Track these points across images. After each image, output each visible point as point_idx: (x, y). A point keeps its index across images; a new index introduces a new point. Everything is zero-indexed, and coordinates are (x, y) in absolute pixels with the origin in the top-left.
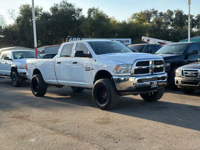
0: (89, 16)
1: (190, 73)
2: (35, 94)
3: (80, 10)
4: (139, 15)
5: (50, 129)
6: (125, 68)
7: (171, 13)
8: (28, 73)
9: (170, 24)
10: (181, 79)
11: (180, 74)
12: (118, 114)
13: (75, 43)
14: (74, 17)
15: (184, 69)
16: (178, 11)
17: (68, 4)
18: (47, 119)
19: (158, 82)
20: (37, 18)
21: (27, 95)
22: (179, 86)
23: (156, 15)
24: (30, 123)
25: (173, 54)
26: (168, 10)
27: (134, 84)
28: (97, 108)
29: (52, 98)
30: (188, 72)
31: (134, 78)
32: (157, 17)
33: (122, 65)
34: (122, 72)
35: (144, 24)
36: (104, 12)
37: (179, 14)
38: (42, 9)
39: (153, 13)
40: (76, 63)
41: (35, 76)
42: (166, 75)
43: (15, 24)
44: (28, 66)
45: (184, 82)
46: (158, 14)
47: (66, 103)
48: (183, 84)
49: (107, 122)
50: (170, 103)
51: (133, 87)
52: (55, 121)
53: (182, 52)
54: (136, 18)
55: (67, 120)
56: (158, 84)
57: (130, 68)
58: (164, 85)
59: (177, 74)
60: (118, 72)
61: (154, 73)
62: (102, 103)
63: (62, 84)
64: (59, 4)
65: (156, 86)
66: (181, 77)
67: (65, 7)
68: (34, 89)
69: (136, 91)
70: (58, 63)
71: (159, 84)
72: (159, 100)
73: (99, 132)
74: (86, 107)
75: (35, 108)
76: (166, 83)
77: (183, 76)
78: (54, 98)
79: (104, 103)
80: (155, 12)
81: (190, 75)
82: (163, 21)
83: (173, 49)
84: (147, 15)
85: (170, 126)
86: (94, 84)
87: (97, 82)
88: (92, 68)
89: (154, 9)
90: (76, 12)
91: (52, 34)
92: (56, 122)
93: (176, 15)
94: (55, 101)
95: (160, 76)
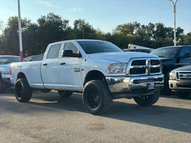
0: (76, 27)
1: (186, 76)
2: (19, 100)
3: (67, 22)
4: (123, 27)
5: (33, 137)
6: (120, 67)
7: (152, 26)
8: (13, 78)
9: (152, 36)
10: (176, 82)
11: (175, 76)
12: (112, 119)
13: (63, 43)
14: (61, 28)
15: (179, 72)
16: (159, 24)
17: (55, 16)
18: (30, 125)
19: (155, 83)
20: (25, 29)
21: (10, 101)
22: (173, 89)
23: (139, 28)
24: (10, 131)
25: (164, 57)
26: (150, 23)
27: (129, 85)
28: (88, 113)
29: (38, 103)
30: (184, 74)
31: (130, 78)
32: (139, 30)
33: (116, 64)
34: (115, 72)
35: (128, 35)
36: (90, 24)
37: (160, 26)
38: (29, 21)
39: (136, 26)
40: (64, 64)
41: (19, 80)
42: (162, 76)
43: (2, 35)
44: (12, 70)
45: (179, 85)
46: (140, 26)
47: (52, 108)
48: (178, 87)
49: (100, 128)
50: (167, 107)
51: (128, 89)
52: (39, 128)
53: (173, 56)
54: (121, 29)
55: (54, 127)
56: (155, 85)
57: (125, 67)
58: (161, 87)
59: (171, 77)
60: (111, 72)
61: (150, 74)
62: (94, 107)
63: (49, 88)
64: (46, 16)
65: (154, 87)
66: (176, 79)
67: (52, 19)
68: (18, 95)
69: (131, 93)
70: (44, 65)
71: (157, 85)
72: (154, 105)
73: (93, 140)
74: (75, 112)
75: (18, 114)
76: (163, 85)
77: (178, 78)
78: (40, 103)
79: (96, 108)
80: (138, 25)
81: (186, 78)
82: (146, 32)
83: (164, 53)
84: (131, 28)
85: (176, 132)
86: (84, 86)
87: (87, 84)
88: (82, 69)
89: (136, 22)
90: (63, 23)
91: (40, 44)
92: (41, 128)
93: (157, 28)
94: (41, 106)
95: (156, 77)
